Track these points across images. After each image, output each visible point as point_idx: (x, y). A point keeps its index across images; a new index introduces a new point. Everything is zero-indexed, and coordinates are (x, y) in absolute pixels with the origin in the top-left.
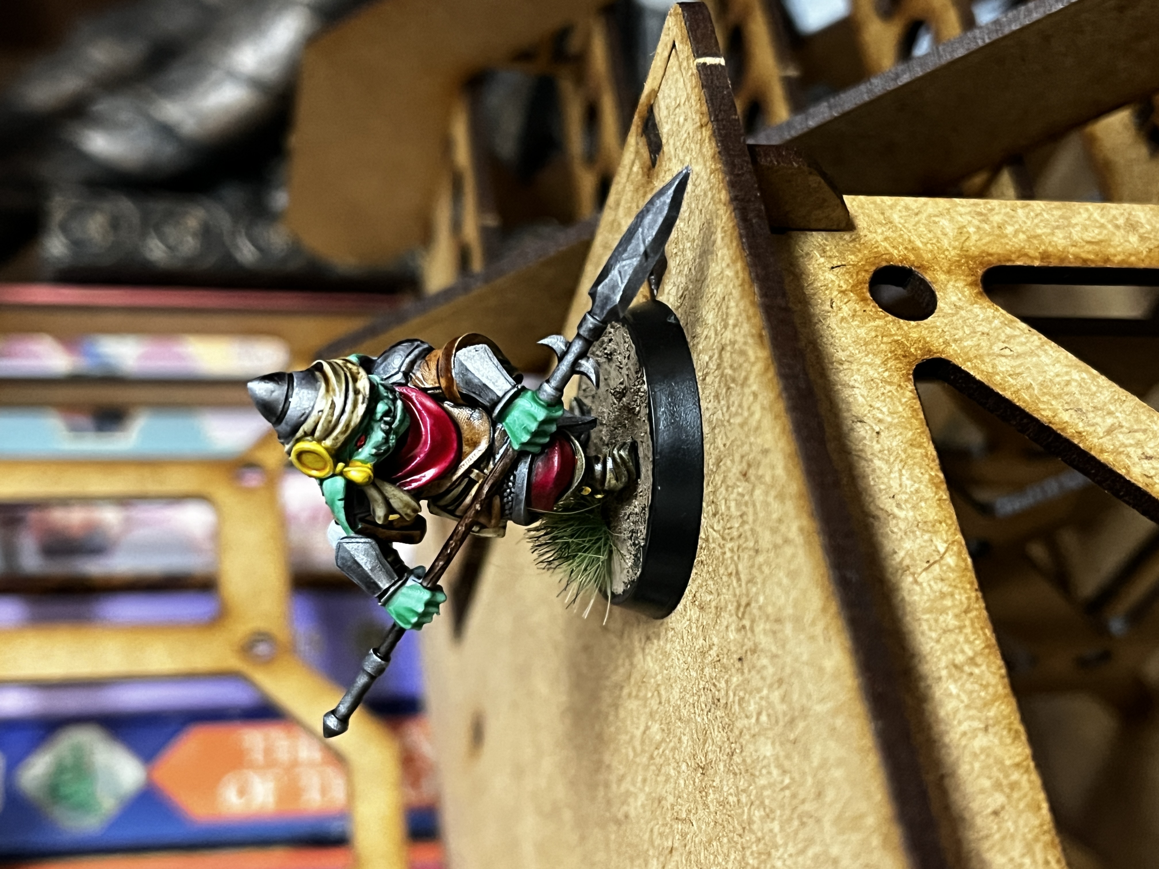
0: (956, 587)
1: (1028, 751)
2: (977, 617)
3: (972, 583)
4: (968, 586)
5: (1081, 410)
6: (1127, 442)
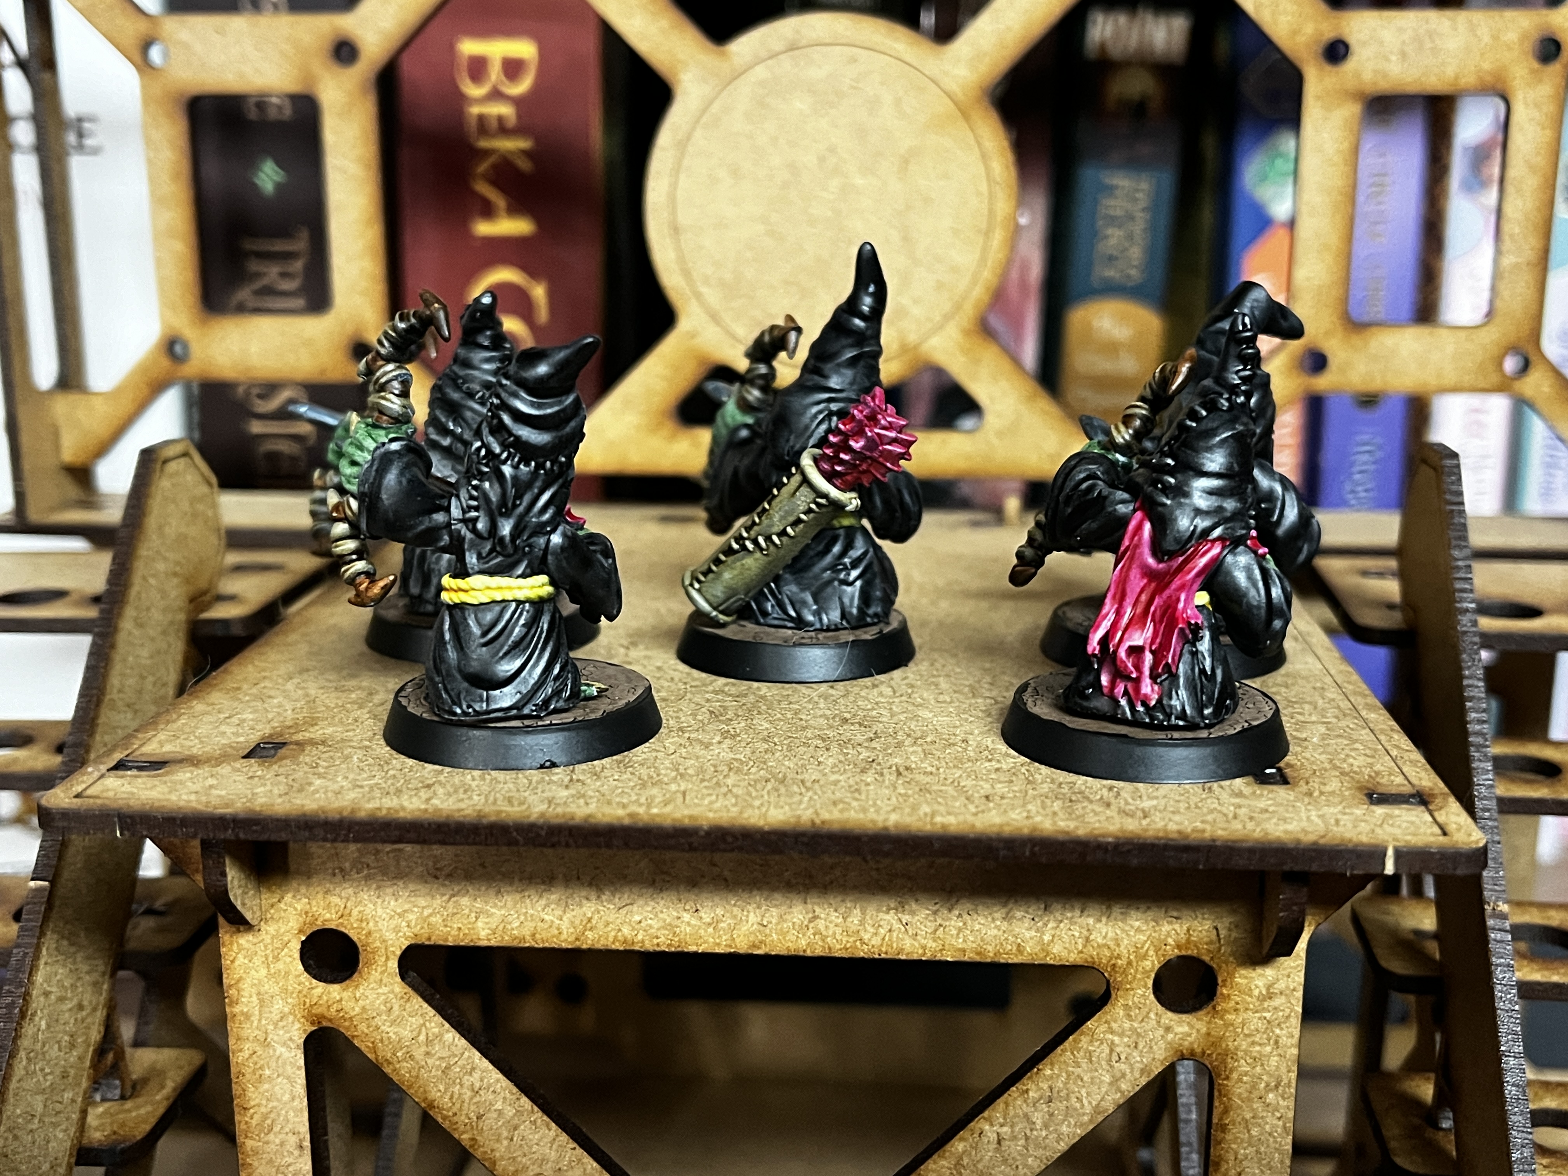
0: (883, 939)
1: (741, 951)
2: (856, 947)
3: (886, 953)
4: (884, 949)
5: (1050, 1101)
6: (1017, 1129)
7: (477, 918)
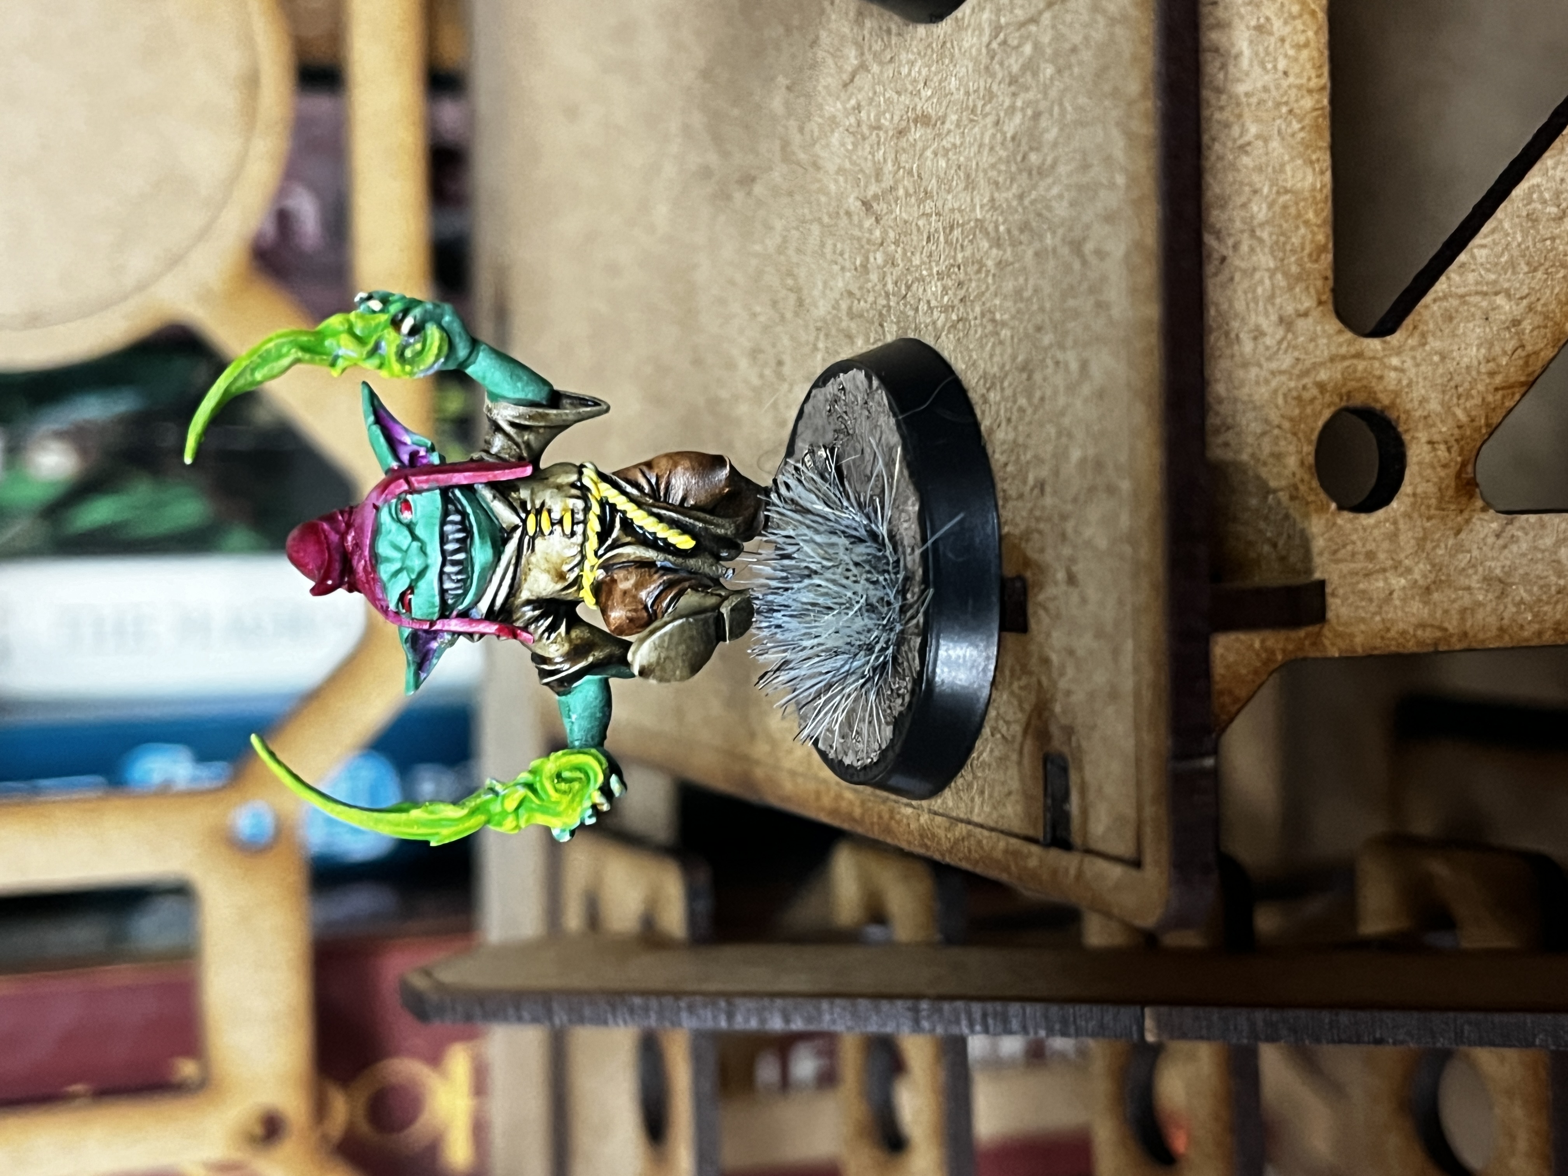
7: (1287, 191)
